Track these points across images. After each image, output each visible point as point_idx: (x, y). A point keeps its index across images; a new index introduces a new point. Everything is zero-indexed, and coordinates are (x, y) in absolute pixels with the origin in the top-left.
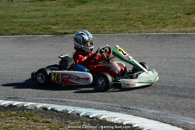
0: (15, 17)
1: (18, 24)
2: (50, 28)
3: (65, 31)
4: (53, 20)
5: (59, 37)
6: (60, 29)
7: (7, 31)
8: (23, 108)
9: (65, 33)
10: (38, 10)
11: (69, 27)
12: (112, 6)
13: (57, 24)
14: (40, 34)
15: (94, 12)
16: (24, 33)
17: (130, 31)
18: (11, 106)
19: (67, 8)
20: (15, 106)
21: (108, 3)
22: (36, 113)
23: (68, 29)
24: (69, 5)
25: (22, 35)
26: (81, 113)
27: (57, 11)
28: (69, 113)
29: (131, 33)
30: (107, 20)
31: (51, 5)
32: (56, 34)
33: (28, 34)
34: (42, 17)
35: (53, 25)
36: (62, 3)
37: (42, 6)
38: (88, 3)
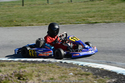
0: (68, 13)
1: (67, 17)
2: (87, 19)
3: (97, 21)
4: (93, 14)
5: (90, 25)
6: (93, 20)
7: (58, 22)
8: (50, 62)
9: (96, 23)
10: (87, 8)
11: (101, 18)
13: (94, 17)
14: (79, 23)
16: (68, 23)
18: (43, 61)
20: (45, 61)
22: (55, 64)
25: (67, 24)
26: (80, 64)
28: (73, 64)
31: (98, 4)
32: (90, 23)
33: (71, 24)
34: (87, 12)
35: (91, 17)
36: (107, 2)
37: (92, 5)
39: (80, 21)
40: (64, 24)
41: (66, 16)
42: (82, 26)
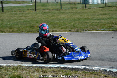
39: (106, 28)
40: (89, 31)
41: (88, 23)
42: (109, 33)
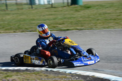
0: (34, 20)
2: (57, 27)
3: (68, 28)
4: (61, 21)
6: (65, 27)
7: (27, 29)
9: (68, 30)
10: (51, 15)
11: (71, 25)
12: (110, 10)
13: (63, 24)
15: (94, 15)
17: (115, 27)
18: (27, 70)
19: (74, 12)
21: (107, 7)
22: (41, 72)
23: (71, 27)
24: (76, 10)
26: (67, 71)
27: (65, 15)
28: (60, 72)
29: (115, 28)
30: (101, 20)
31: (61, 11)
34: (54, 19)
35: (60, 24)
37: (55, 11)
38: (92, 8)
40: (34, 31)
